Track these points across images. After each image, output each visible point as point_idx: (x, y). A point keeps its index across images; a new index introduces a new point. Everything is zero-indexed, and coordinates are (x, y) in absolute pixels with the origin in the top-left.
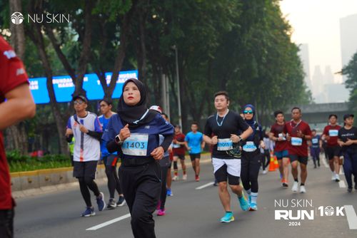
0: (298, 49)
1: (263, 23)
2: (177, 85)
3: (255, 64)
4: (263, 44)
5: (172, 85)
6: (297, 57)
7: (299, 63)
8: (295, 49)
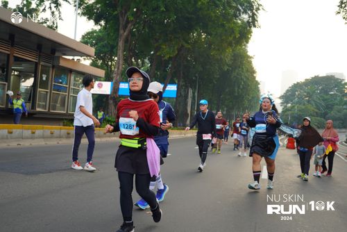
0: (259, 84)
1: (243, 68)
2: (196, 94)
3: (236, 89)
4: (242, 79)
5: (194, 93)
6: (258, 88)
7: (259, 91)
8: (258, 83)
